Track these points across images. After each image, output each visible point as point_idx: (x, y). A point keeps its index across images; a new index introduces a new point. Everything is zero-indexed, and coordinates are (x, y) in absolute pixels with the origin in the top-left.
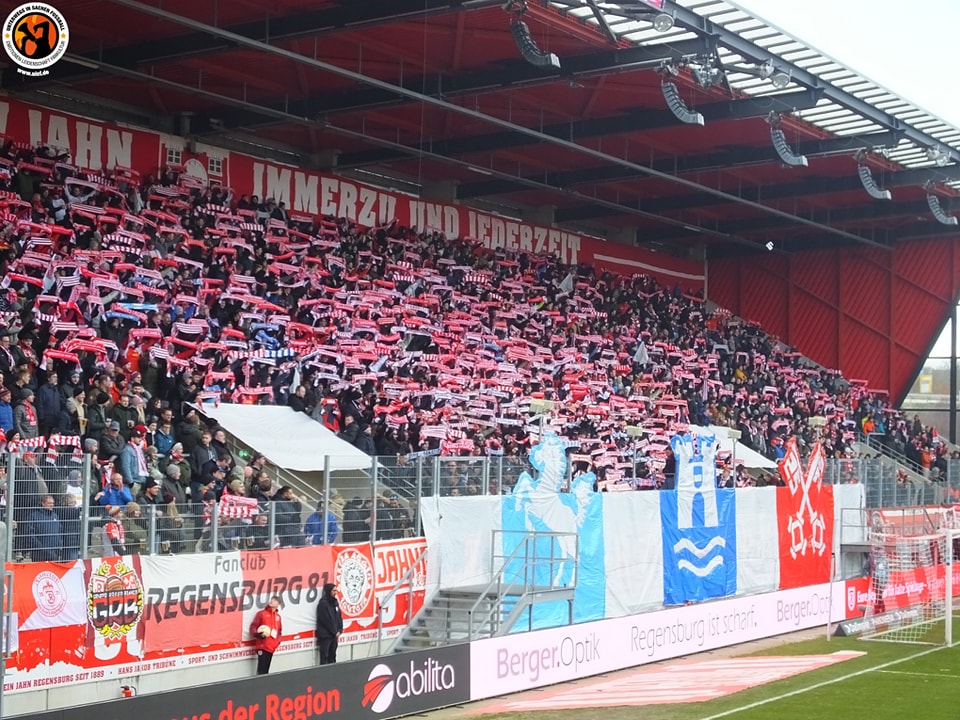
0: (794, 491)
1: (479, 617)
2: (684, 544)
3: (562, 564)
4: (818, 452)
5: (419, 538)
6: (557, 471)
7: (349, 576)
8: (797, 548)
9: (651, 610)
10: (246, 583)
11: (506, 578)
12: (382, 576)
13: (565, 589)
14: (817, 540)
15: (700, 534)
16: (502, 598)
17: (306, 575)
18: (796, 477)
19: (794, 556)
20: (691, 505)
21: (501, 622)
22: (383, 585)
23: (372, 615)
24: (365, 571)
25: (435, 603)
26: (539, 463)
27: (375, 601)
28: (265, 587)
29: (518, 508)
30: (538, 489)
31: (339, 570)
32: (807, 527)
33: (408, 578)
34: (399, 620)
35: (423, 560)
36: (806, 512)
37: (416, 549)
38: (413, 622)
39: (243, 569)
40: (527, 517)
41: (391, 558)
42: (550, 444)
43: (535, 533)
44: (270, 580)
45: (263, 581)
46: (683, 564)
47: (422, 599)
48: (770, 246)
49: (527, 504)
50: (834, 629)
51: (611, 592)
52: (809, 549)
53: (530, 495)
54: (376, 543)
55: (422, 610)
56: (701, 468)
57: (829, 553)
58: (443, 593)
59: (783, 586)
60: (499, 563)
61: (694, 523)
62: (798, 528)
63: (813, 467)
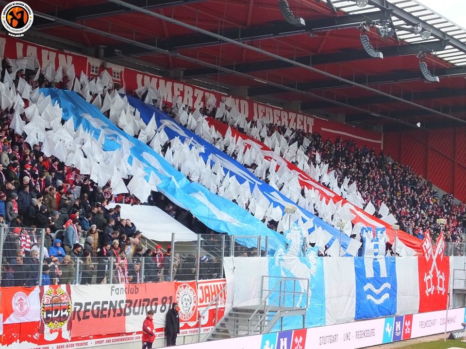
0: (428, 259)
1: (254, 323)
2: (369, 286)
3: (301, 295)
4: (442, 238)
5: (222, 279)
6: (298, 245)
7: (184, 299)
8: (429, 290)
9: (348, 322)
10: (127, 301)
11: (269, 302)
12: (202, 299)
13: (301, 309)
14: (441, 286)
15: (377, 281)
16: (267, 313)
17: (160, 298)
18: (429, 251)
19: (428, 295)
20: (372, 265)
21: (266, 326)
22: (202, 304)
23: (196, 321)
24: (193, 296)
25: (230, 314)
26: (288, 240)
27: (197, 312)
28: (138, 304)
29: (277, 264)
30: (287, 254)
31: (178, 296)
32: (435, 279)
33: (216, 301)
34: (210, 323)
35: (224, 291)
36: (434, 271)
37: (220, 285)
38: (218, 325)
39: (126, 293)
40: (282, 269)
41: (207, 290)
42: (295, 230)
43: (286, 278)
44: (141, 300)
45: (137, 301)
46: (369, 297)
47: (223, 312)
48: (419, 125)
49: (282, 262)
50: (448, 336)
51: (328, 311)
52: (436, 291)
53: (283, 257)
54: (199, 281)
55: (223, 318)
56: (378, 245)
57: (447, 294)
58: (235, 310)
59: (421, 311)
60: (265, 294)
61: (375, 275)
62: (430, 279)
63: (439, 247)
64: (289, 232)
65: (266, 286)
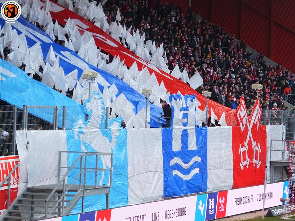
0: (242, 129)
1: (51, 204)
2: (176, 160)
3: (103, 172)
4: (258, 105)
5: (15, 156)
6: (100, 115)
8: (245, 163)
9: (156, 200)
11: (68, 181)
13: (104, 187)
14: (256, 159)
15: (185, 155)
16: (66, 193)
18: (244, 120)
19: (242, 168)
20: (181, 137)
21: (65, 208)
25: (24, 195)
26: (88, 110)
29: (76, 138)
30: (87, 126)
32: (250, 150)
33: (7, 180)
35: (17, 169)
36: (250, 142)
37: (13, 162)
38: (10, 207)
40: (82, 143)
42: (95, 98)
43: (86, 153)
46: (175, 172)
47: (16, 193)
49: (81, 136)
50: (266, 213)
51: (131, 189)
52: (251, 164)
53: (83, 130)
55: (16, 200)
56: (187, 114)
57: (263, 166)
58: (29, 190)
59: (236, 186)
60: (64, 171)
61: (182, 148)
62: (245, 151)
63: (254, 115)
64: (89, 101)
65: (64, 163)
